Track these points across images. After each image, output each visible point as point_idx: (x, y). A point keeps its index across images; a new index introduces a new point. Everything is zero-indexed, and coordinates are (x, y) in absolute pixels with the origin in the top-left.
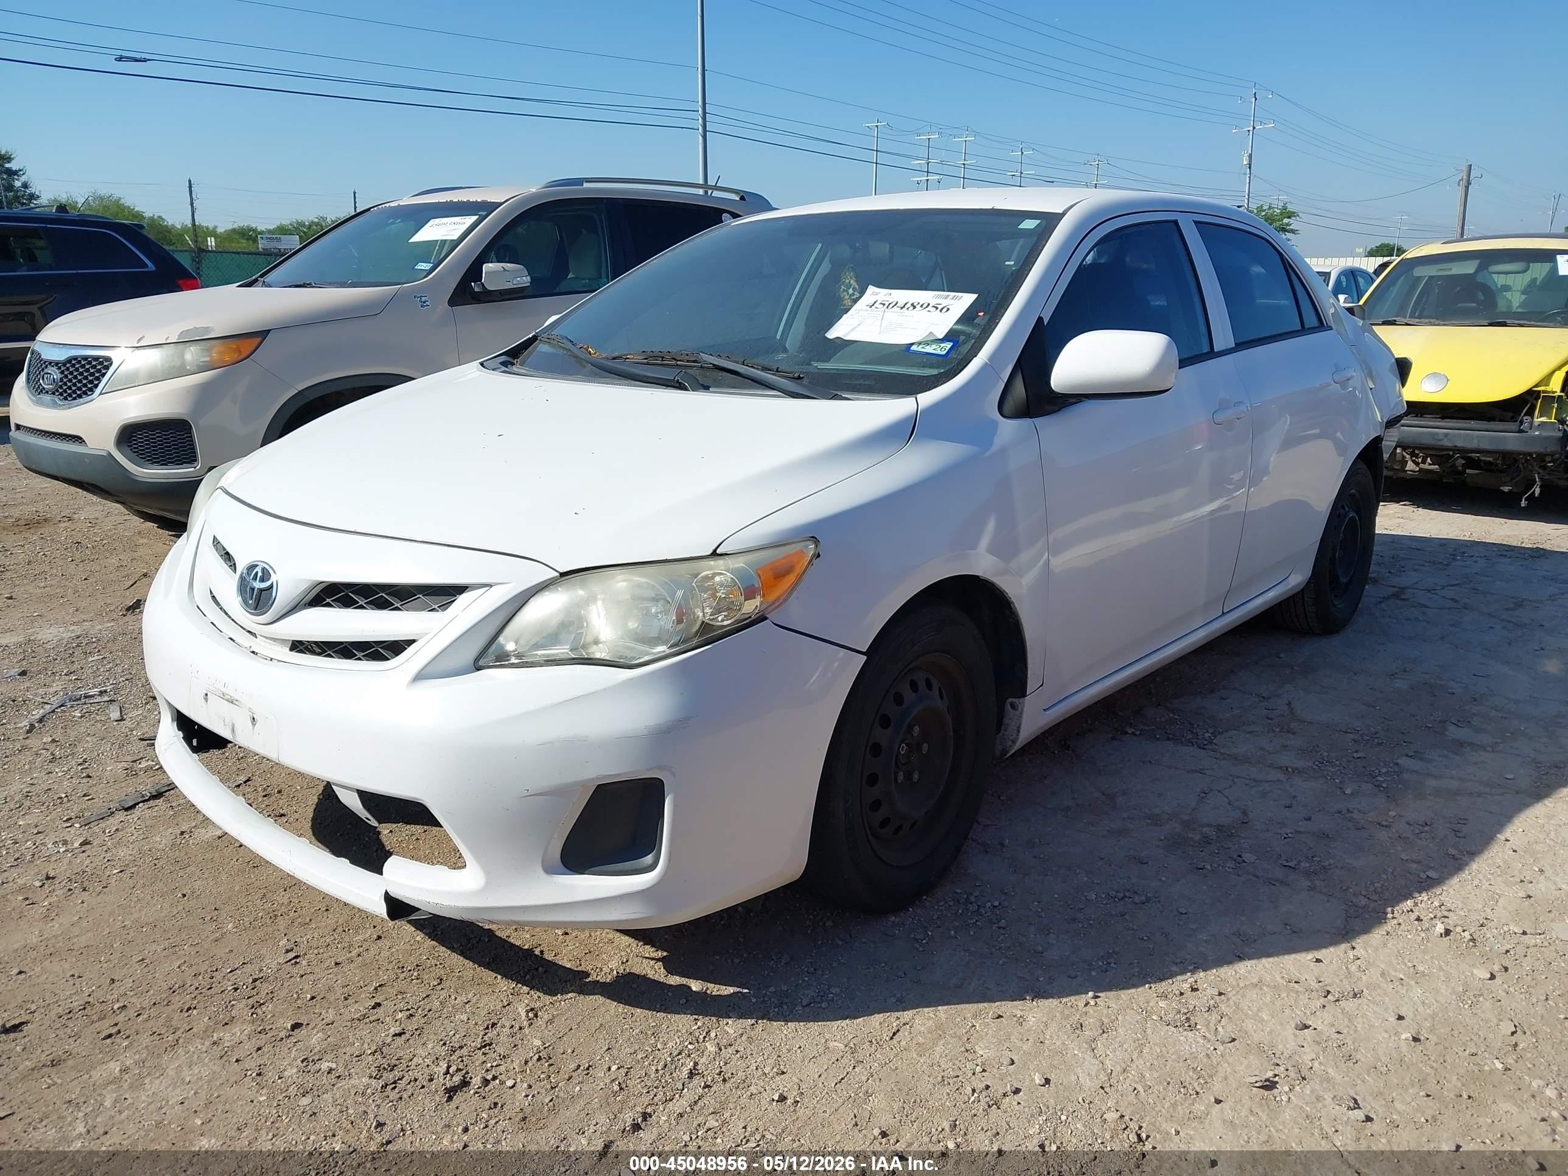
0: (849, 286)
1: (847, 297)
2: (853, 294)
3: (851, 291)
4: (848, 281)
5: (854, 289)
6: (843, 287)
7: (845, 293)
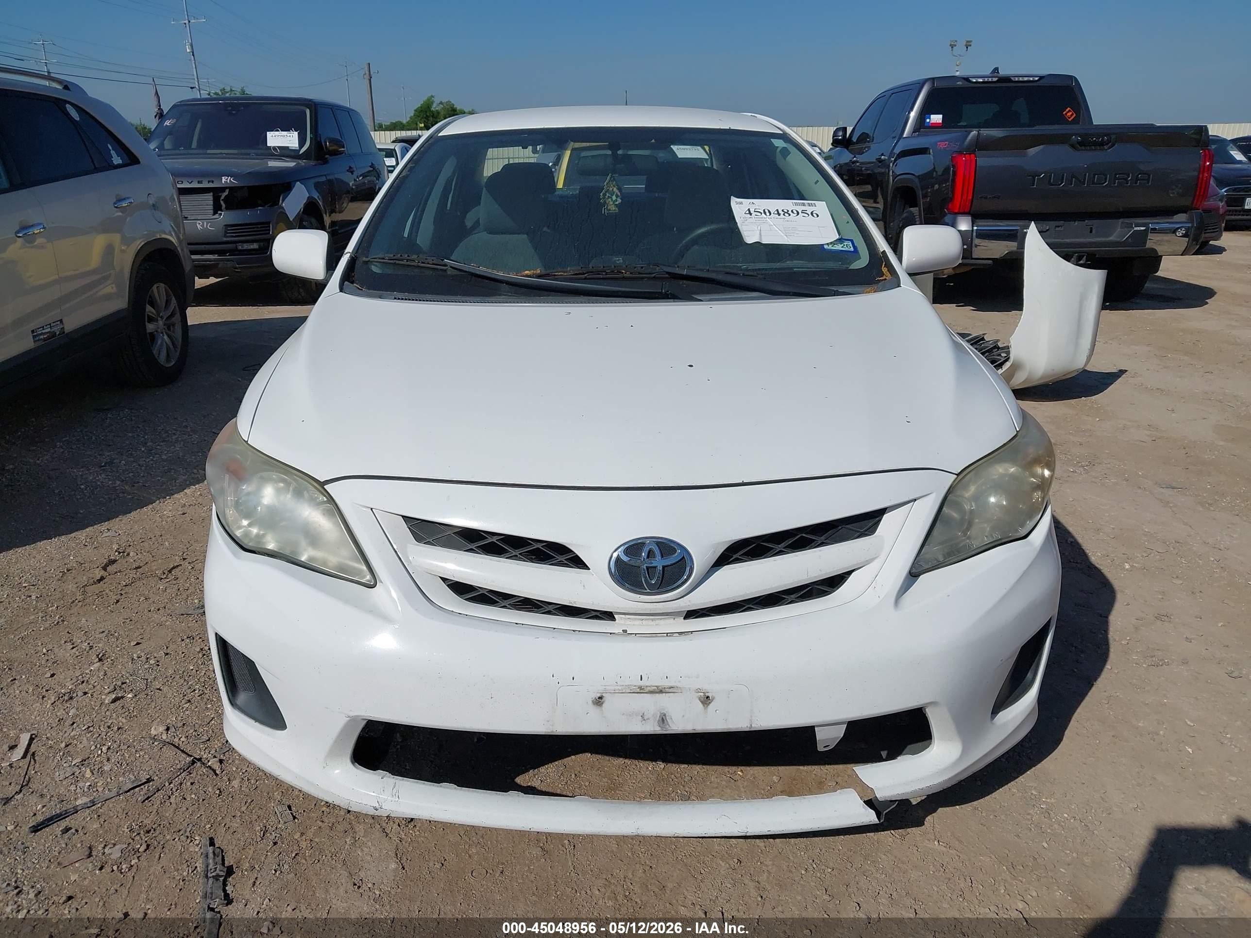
0: (612, 193)
1: (612, 203)
2: (616, 200)
3: (614, 198)
4: (611, 189)
5: (617, 196)
6: (608, 195)
7: (610, 200)
